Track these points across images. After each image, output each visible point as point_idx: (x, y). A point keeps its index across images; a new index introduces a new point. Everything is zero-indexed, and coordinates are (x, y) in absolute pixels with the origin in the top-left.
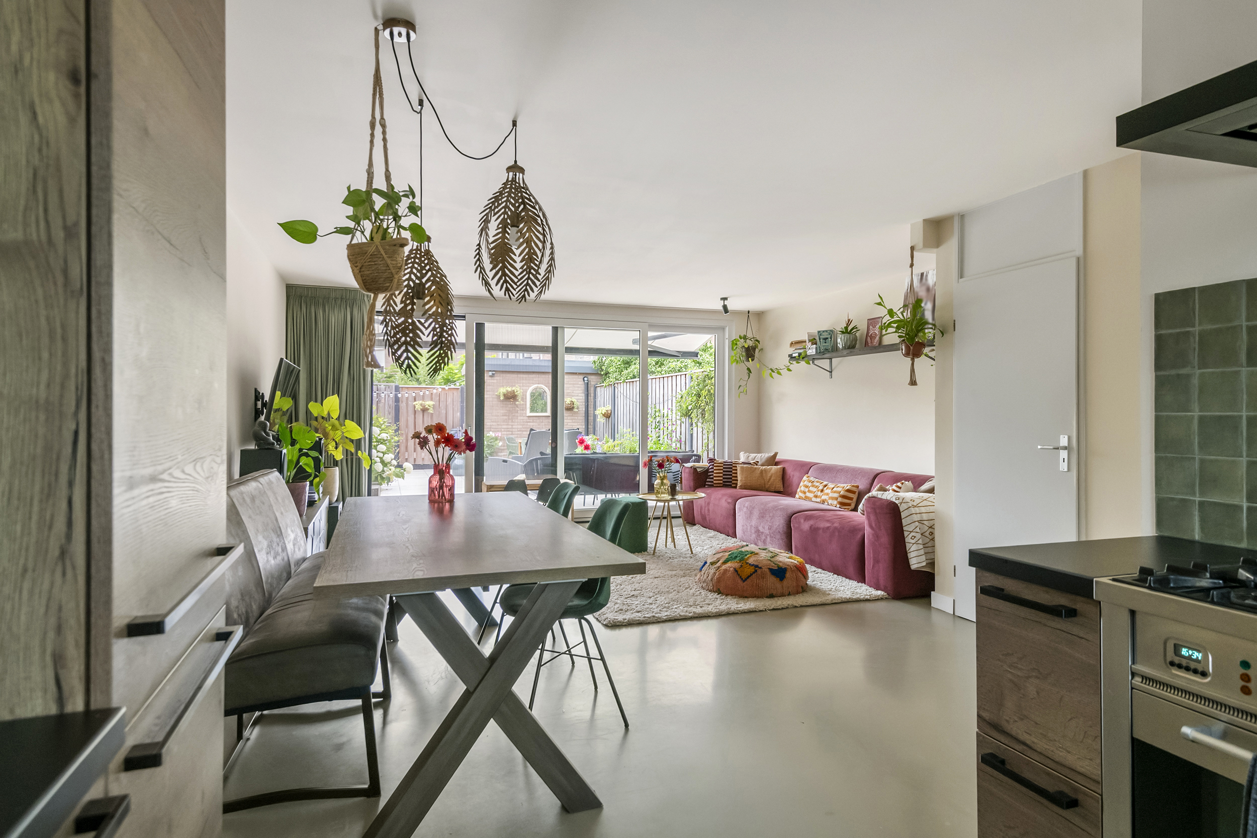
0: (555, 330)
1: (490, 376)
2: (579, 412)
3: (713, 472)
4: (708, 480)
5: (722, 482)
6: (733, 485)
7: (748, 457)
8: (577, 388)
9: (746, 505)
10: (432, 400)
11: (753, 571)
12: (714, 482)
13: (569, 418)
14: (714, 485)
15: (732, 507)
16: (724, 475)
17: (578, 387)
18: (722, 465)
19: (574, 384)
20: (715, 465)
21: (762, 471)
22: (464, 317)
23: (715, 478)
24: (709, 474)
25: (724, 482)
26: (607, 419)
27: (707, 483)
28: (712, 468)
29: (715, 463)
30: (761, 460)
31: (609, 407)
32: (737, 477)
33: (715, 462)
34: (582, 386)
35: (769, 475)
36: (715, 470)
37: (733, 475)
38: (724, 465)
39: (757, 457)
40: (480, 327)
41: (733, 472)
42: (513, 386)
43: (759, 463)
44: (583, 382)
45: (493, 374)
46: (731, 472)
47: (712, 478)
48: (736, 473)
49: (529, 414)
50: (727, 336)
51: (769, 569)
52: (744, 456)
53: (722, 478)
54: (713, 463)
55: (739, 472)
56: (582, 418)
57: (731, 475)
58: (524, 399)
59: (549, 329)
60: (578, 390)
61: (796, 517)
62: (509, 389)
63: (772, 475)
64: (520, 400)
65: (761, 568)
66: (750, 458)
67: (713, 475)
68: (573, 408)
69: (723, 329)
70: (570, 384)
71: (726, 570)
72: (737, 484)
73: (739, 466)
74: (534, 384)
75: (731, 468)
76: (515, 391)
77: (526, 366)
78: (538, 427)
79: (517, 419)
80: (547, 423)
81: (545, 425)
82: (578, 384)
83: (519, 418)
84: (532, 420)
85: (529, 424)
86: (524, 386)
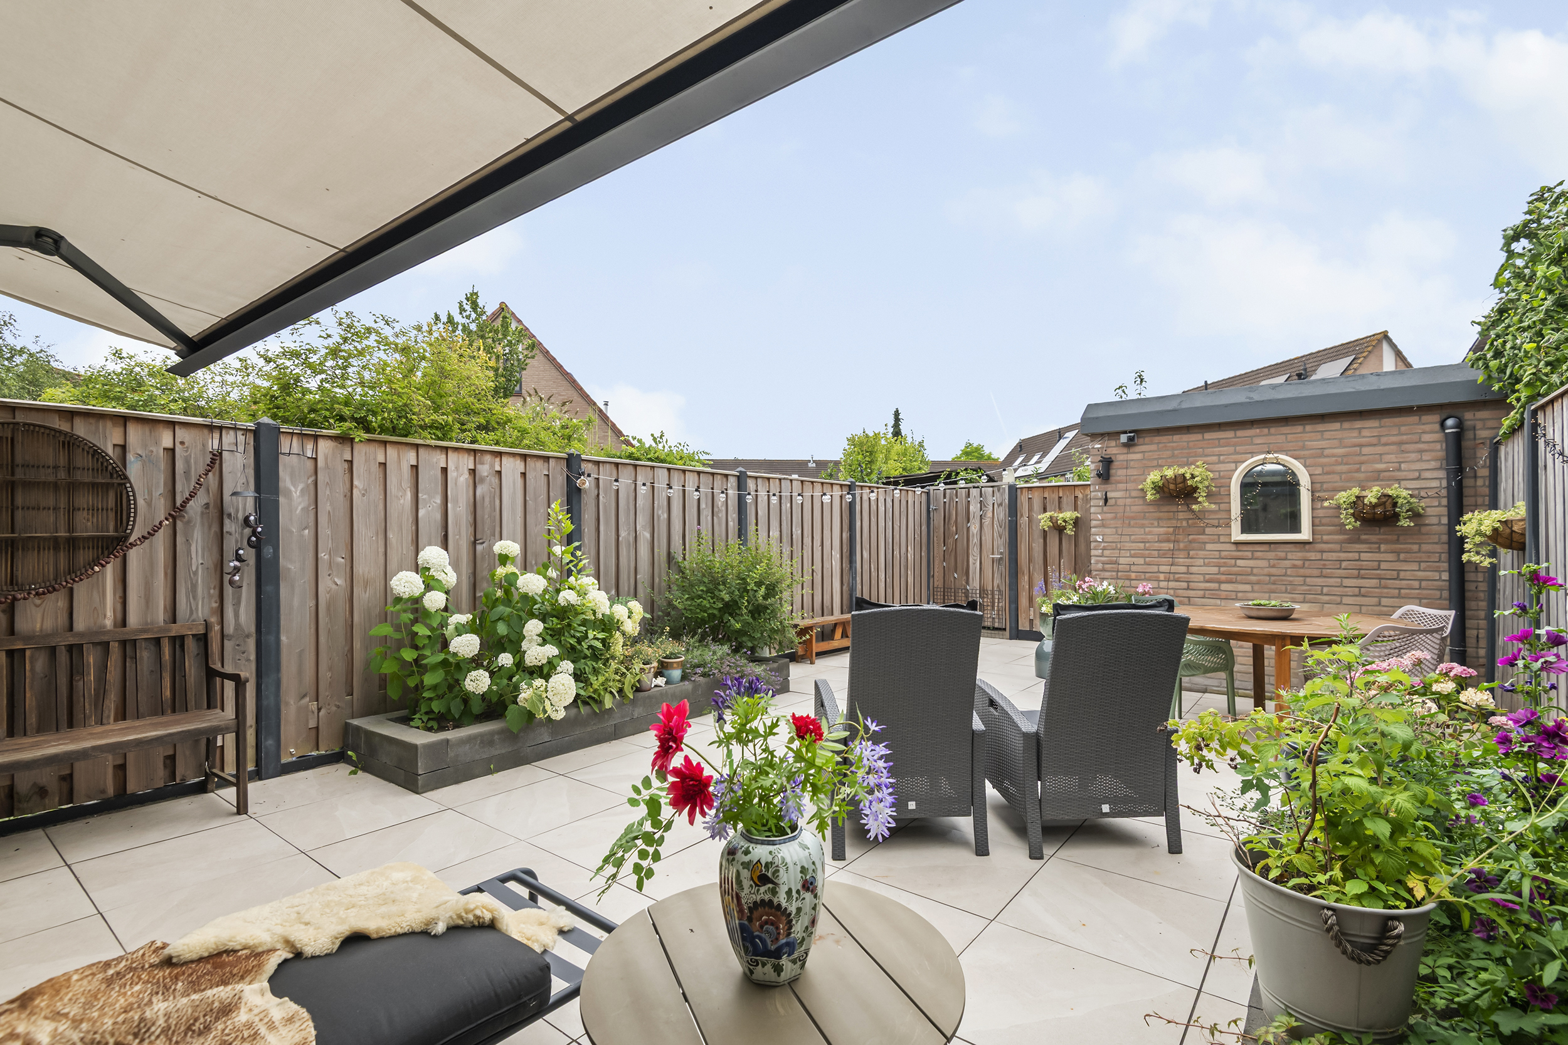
1: (1125, 445)
2: (1424, 529)
8: (1413, 456)
13: (1383, 547)
17: (1421, 451)
19: (1401, 443)
31: (1519, 512)
34: (1438, 446)
42: (1188, 464)
44: (1439, 436)
45: (1131, 439)
49: (1237, 535)
56: (1438, 548)
58: (1218, 494)
60: (1420, 460)
62: (1169, 473)
64: (1200, 499)
68: (1396, 516)
70: (1386, 444)
74: (1256, 454)
76: (1188, 476)
77: (1226, 406)
78: (1273, 571)
79: (1204, 550)
80: (1300, 563)
81: (1294, 567)
82: (1419, 442)
83: (1209, 547)
84: (1249, 554)
85: (1239, 562)
86: (1223, 462)
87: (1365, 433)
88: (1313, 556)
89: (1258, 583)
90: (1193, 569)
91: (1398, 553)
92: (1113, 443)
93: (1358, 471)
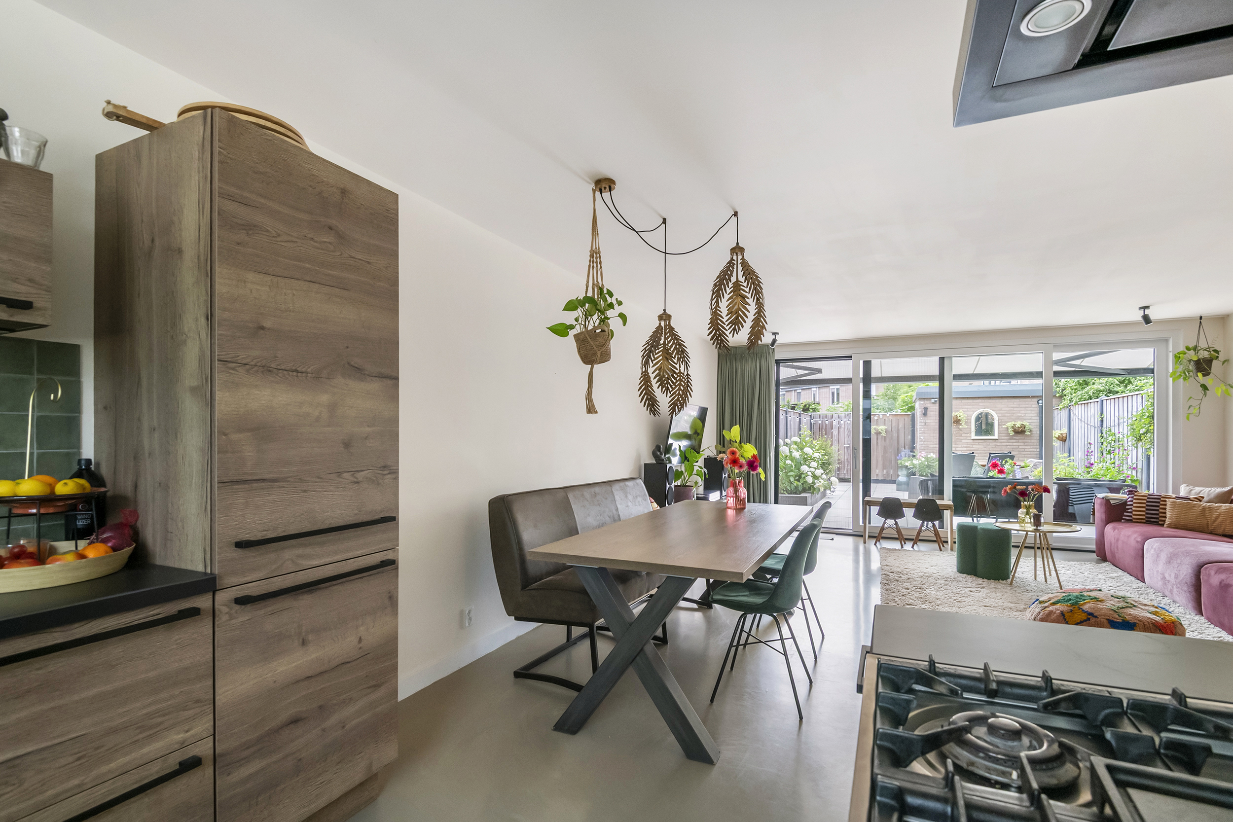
0: (942, 360)
1: (933, 403)
2: (1032, 435)
3: (1132, 505)
4: (1125, 514)
5: (1144, 517)
6: (1160, 523)
7: (1191, 490)
8: (1029, 412)
9: (1154, 547)
10: (884, 424)
11: (1085, 618)
12: (1133, 517)
13: (1020, 441)
14: (1134, 520)
15: (1140, 546)
16: (1147, 510)
17: (1032, 410)
18: (1146, 498)
19: (1026, 408)
20: (1135, 497)
21: (1204, 509)
22: (851, 357)
23: (1134, 513)
24: (1127, 507)
25: (1147, 517)
26: (1064, 442)
27: (1124, 517)
28: (1132, 501)
29: (1135, 496)
30: (1209, 495)
31: (1065, 431)
32: (1165, 513)
33: (1136, 494)
34: (1036, 409)
35: (1215, 515)
36: (1135, 503)
37: (1161, 510)
38: (1148, 498)
39: (1203, 491)
40: (867, 364)
41: (1161, 507)
43: (1205, 499)
44: (1037, 405)
46: (1158, 506)
47: (1131, 512)
48: (1165, 509)
49: (973, 437)
50: (1171, 349)
51: (1108, 620)
52: (1184, 490)
53: (1144, 513)
54: (1132, 496)
55: (1168, 507)
56: (1036, 441)
57: (1158, 510)
58: (968, 423)
59: (936, 359)
60: (1031, 413)
61: (1206, 568)
63: (1220, 515)
64: (963, 424)
65: (1096, 617)
66: (1193, 492)
67: (1131, 509)
68: (1025, 431)
69: (1166, 341)
70: (1022, 408)
71: (1051, 612)
72: (1164, 521)
73: (1169, 501)
74: (979, 409)
75: (1159, 502)
76: (958, 416)
77: (970, 392)
78: (985, 449)
79: (961, 442)
80: (994, 446)
81: (992, 448)
82: (1031, 407)
83: (963, 441)
84: (977, 443)
85: (974, 446)
86: (969, 411)
87: (1015, 403)
88: (998, 444)
89: (980, 453)
90: (957, 449)
91: (1024, 443)
92: (928, 402)
93: (1013, 416)
